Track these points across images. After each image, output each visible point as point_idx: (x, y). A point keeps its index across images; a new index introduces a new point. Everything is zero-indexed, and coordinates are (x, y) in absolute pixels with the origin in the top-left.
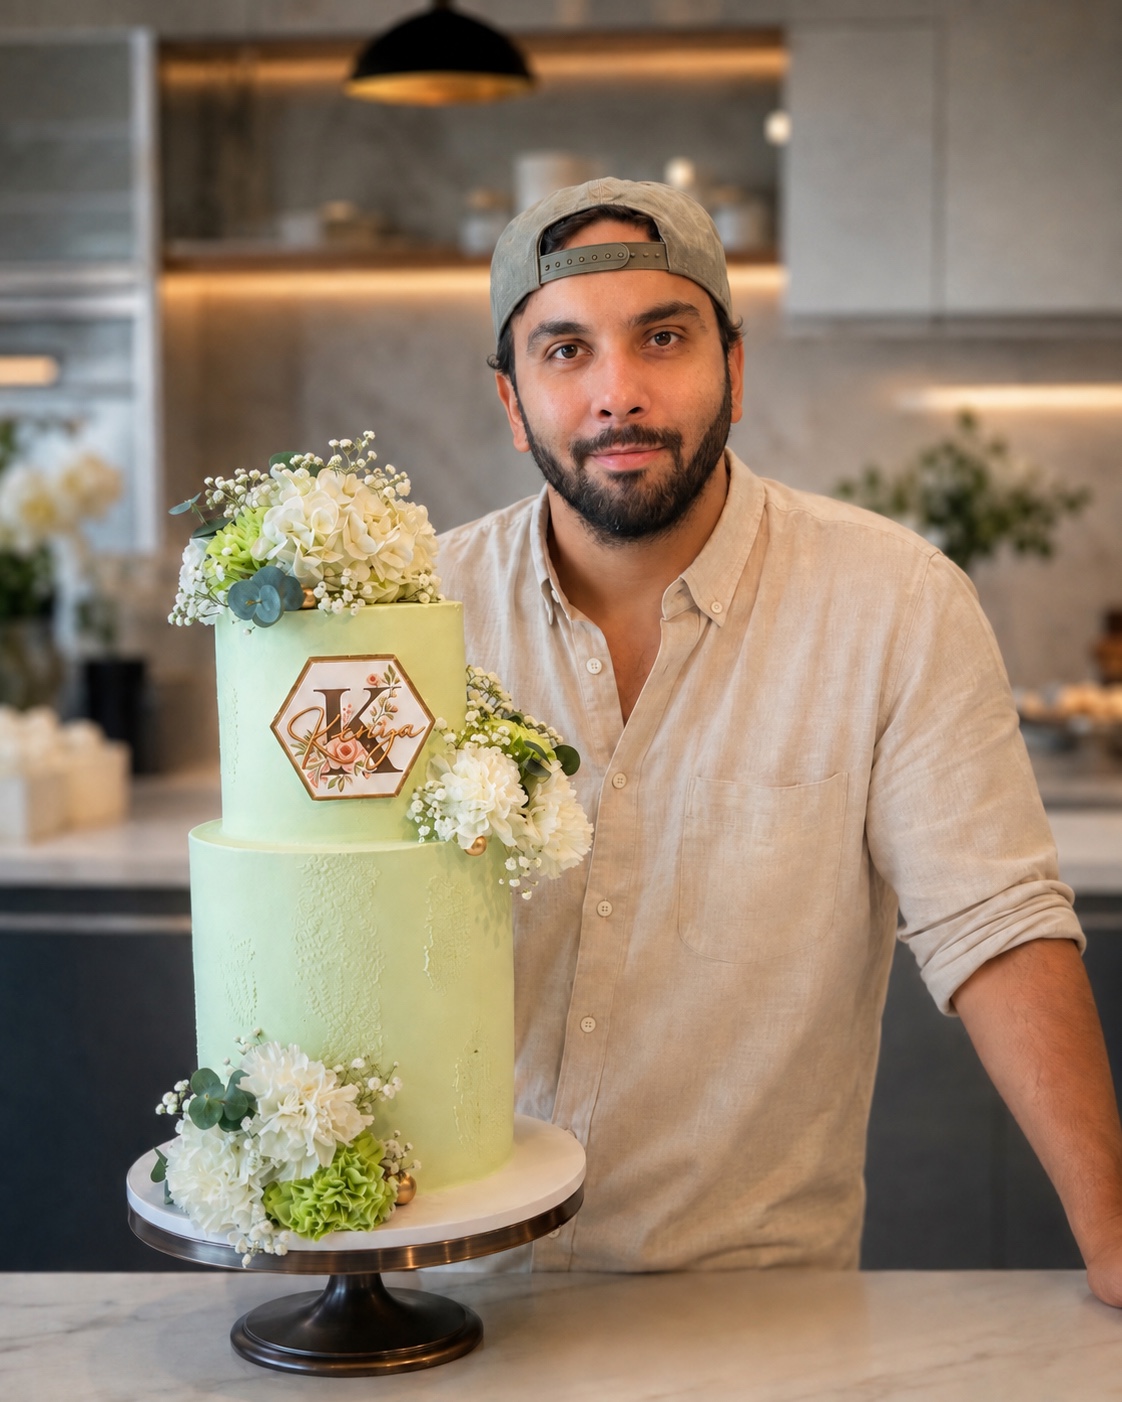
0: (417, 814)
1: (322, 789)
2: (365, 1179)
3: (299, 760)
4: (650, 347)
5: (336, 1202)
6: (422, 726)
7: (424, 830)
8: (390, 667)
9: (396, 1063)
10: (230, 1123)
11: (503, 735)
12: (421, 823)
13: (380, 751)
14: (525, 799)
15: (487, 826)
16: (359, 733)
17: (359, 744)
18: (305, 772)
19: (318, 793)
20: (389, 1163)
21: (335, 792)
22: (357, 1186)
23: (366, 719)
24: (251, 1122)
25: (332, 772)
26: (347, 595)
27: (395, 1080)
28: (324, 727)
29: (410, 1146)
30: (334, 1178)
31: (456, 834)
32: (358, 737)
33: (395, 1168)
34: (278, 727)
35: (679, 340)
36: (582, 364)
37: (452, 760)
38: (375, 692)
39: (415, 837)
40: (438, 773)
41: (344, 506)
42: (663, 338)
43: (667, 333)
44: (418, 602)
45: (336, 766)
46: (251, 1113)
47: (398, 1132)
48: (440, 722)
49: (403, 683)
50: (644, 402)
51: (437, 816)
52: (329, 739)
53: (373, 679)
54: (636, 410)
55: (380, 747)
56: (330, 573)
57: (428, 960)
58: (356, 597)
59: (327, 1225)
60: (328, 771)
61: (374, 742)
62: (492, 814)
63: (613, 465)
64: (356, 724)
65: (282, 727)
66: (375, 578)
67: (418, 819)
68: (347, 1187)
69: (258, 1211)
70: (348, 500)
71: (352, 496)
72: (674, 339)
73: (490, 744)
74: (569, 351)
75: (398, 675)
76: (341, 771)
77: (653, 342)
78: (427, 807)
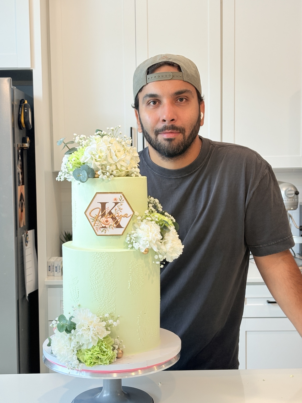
0: (129, 241)
1: (99, 233)
2: (107, 350)
3: (93, 223)
4: (178, 102)
5: (97, 356)
6: (130, 214)
7: (130, 246)
8: (121, 196)
9: (119, 316)
10: (68, 331)
11: (156, 218)
12: (129, 244)
13: (117, 221)
14: (162, 237)
15: (149, 245)
16: (111, 216)
17: (111, 219)
18: (94, 227)
19: (98, 234)
20: (114, 346)
21: (103, 233)
22: (104, 352)
23: (113, 211)
24: (74, 331)
25: (103, 227)
26: (108, 174)
27: (118, 321)
28: (100, 214)
29: (122, 341)
30: (97, 349)
31: (139, 247)
32: (111, 217)
33: (117, 347)
34: (87, 213)
35: (186, 100)
36: (158, 107)
37: (139, 225)
38: (116, 204)
39: (128, 248)
40: (135, 229)
41: (109, 147)
42: (181, 100)
43: (183, 98)
44: (132, 176)
45: (104, 226)
46: (74, 329)
47: (118, 337)
48: (136, 213)
49: (125, 201)
50: (175, 118)
51: (134, 242)
52: (102, 217)
53: (115, 199)
54: (173, 120)
55: (117, 220)
56: (103, 167)
57: (130, 285)
58: (111, 175)
59: (95, 363)
60: (102, 227)
61: (115, 218)
62: (151, 242)
63: (166, 136)
64: (110, 213)
65: (88, 213)
66: (117, 169)
67: (128, 243)
68: (101, 352)
69: (75, 357)
70: (111, 145)
71: (112, 144)
72: (184, 100)
73: (152, 221)
74: (155, 103)
75: (123, 198)
76: (105, 227)
77: (179, 101)
78: (131, 239)
